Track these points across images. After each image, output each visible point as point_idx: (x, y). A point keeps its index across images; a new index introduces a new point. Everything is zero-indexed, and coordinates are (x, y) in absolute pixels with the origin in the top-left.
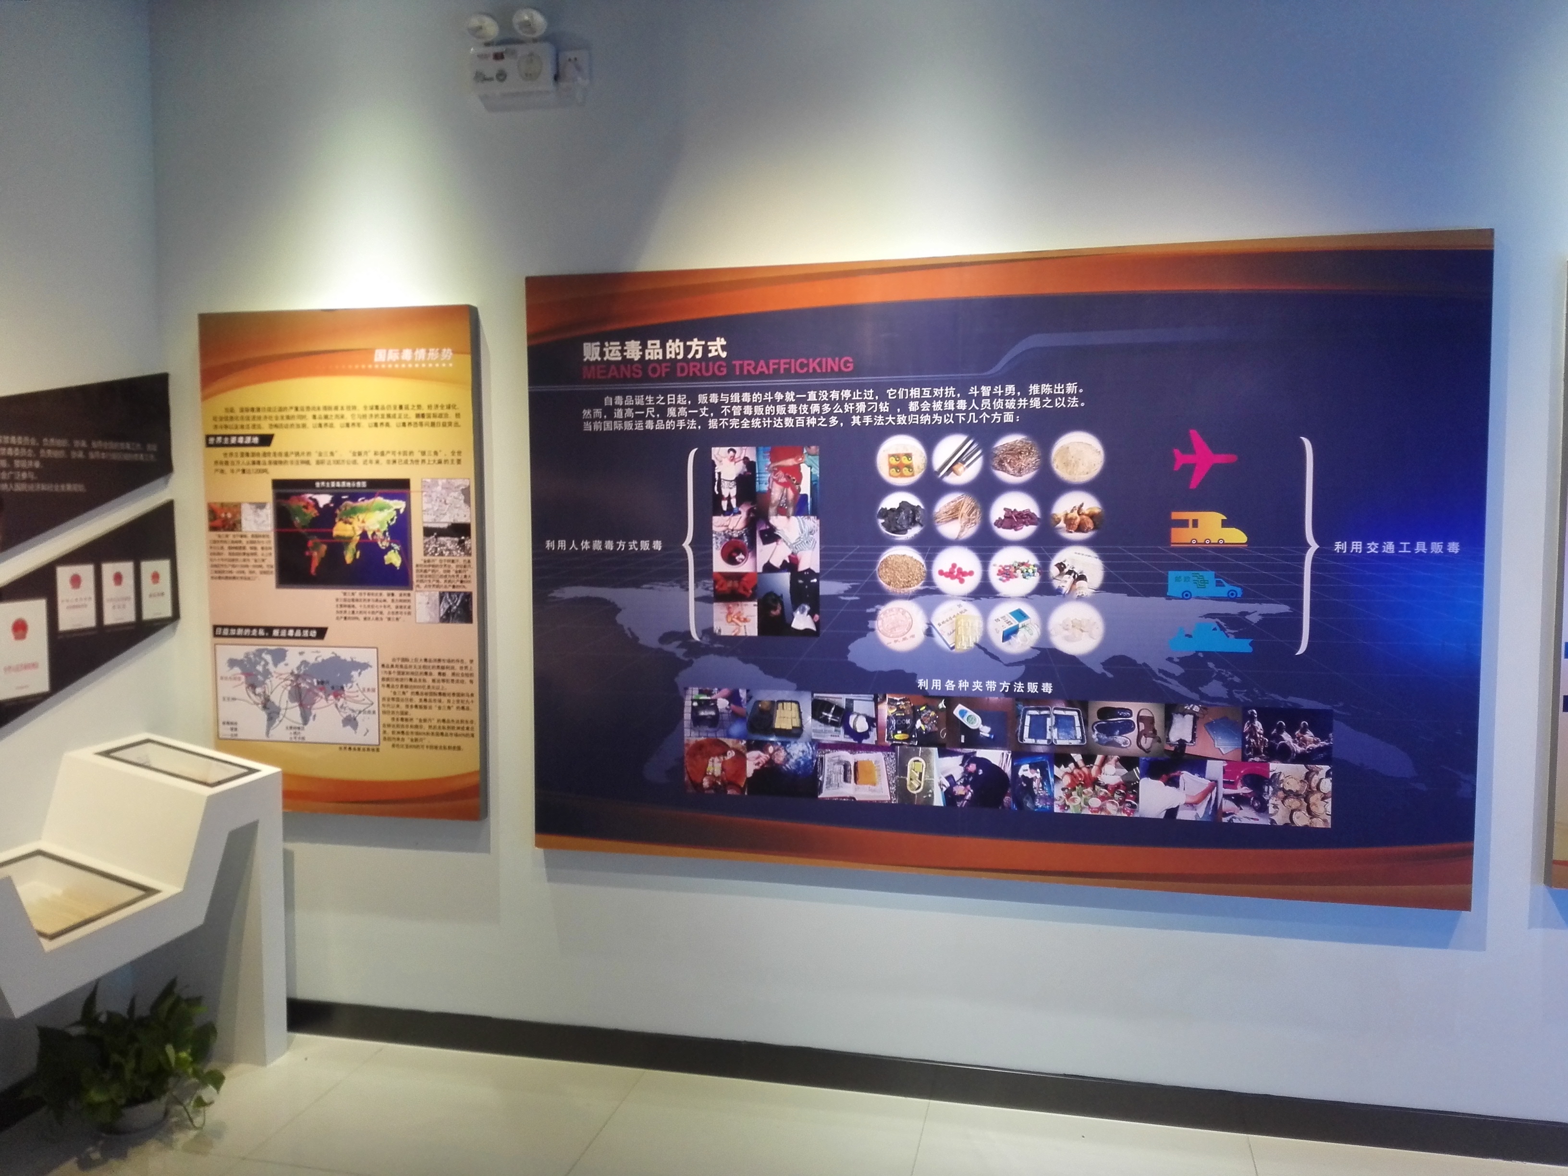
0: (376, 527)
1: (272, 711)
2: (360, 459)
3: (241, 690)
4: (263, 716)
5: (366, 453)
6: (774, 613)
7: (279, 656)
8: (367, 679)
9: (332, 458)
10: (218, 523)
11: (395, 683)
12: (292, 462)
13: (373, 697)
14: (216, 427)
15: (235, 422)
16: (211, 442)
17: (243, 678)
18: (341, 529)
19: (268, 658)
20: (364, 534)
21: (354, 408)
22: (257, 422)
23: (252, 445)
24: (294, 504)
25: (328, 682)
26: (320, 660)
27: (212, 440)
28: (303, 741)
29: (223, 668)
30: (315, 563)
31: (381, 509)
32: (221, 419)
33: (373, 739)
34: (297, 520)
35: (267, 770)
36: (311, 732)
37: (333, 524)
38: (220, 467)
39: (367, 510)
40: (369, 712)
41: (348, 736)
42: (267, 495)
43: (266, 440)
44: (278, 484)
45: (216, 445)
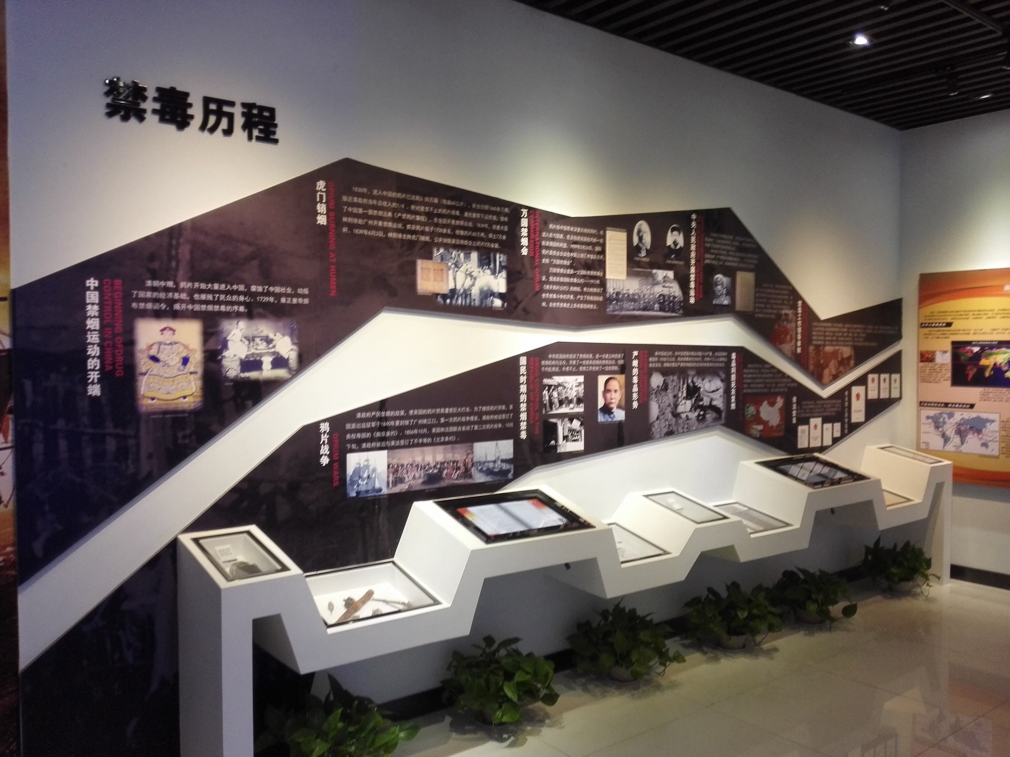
0: (1001, 361)
1: (946, 439)
2: (995, 332)
3: (932, 429)
4: (942, 441)
5: (999, 329)
7: (951, 415)
8: (995, 427)
9: (981, 332)
10: (924, 359)
11: (1008, 429)
12: (961, 334)
13: (997, 434)
14: (925, 319)
15: (934, 318)
16: (922, 326)
17: (933, 424)
18: (984, 362)
19: (946, 416)
20: (995, 364)
21: (993, 310)
22: (945, 317)
23: (941, 327)
24: (961, 351)
25: (974, 427)
26: (971, 417)
27: (923, 325)
28: (961, 452)
29: (923, 420)
30: (970, 376)
31: (1005, 353)
32: (929, 316)
33: (996, 453)
34: (963, 358)
36: (965, 448)
37: (980, 360)
38: (926, 336)
39: (997, 354)
40: (995, 441)
41: (983, 451)
42: (949, 347)
43: (949, 325)
44: (954, 343)
45: (925, 327)
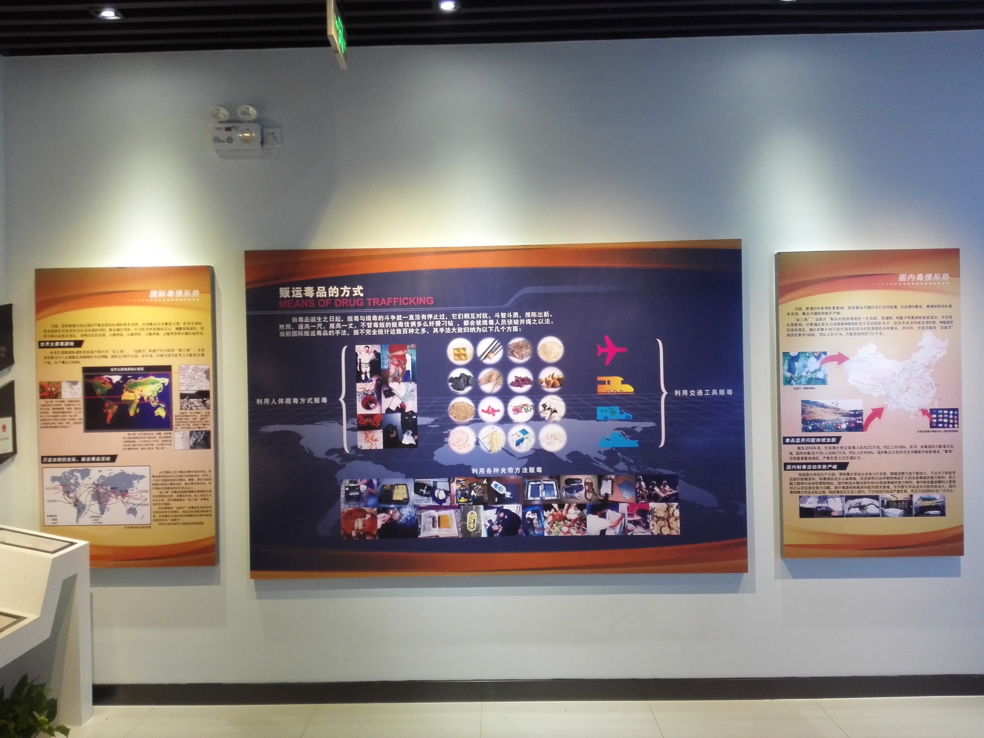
0: (150, 394)
1: (80, 507)
2: (140, 354)
3: (59, 495)
4: (74, 510)
5: (144, 351)
6: (392, 436)
7: (85, 474)
8: (143, 485)
9: (121, 354)
10: (46, 394)
11: (161, 486)
12: (95, 357)
13: (147, 495)
14: (45, 336)
15: (58, 334)
16: (42, 345)
17: (61, 488)
18: (126, 396)
19: (78, 475)
20: (142, 399)
21: (137, 324)
22: (73, 333)
23: (69, 347)
24: (96, 381)
25: (117, 488)
26: (112, 475)
27: (42, 344)
28: (101, 524)
29: (48, 482)
30: (110, 416)
31: (153, 383)
32: (49, 331)
33: (147, 520)
34: (99, 391)
35: (81, 543)
36: (106, 519)
37: (122, 393)
38: (48, 360)
39: (144, 384)
40: (144, 505)
41: (131, 520)
42: (79, 376)
43: (78, 344)
44: (86, 370)
45: (45, 347)
